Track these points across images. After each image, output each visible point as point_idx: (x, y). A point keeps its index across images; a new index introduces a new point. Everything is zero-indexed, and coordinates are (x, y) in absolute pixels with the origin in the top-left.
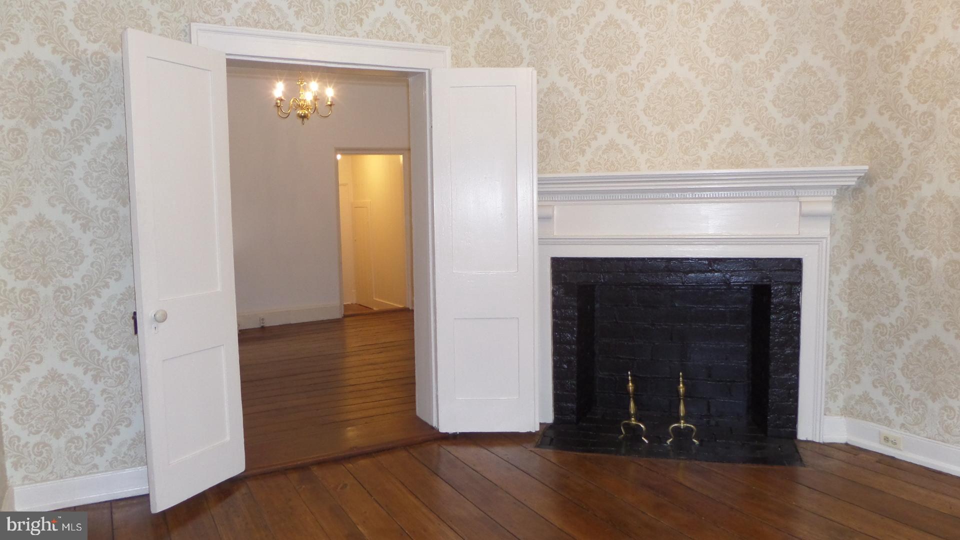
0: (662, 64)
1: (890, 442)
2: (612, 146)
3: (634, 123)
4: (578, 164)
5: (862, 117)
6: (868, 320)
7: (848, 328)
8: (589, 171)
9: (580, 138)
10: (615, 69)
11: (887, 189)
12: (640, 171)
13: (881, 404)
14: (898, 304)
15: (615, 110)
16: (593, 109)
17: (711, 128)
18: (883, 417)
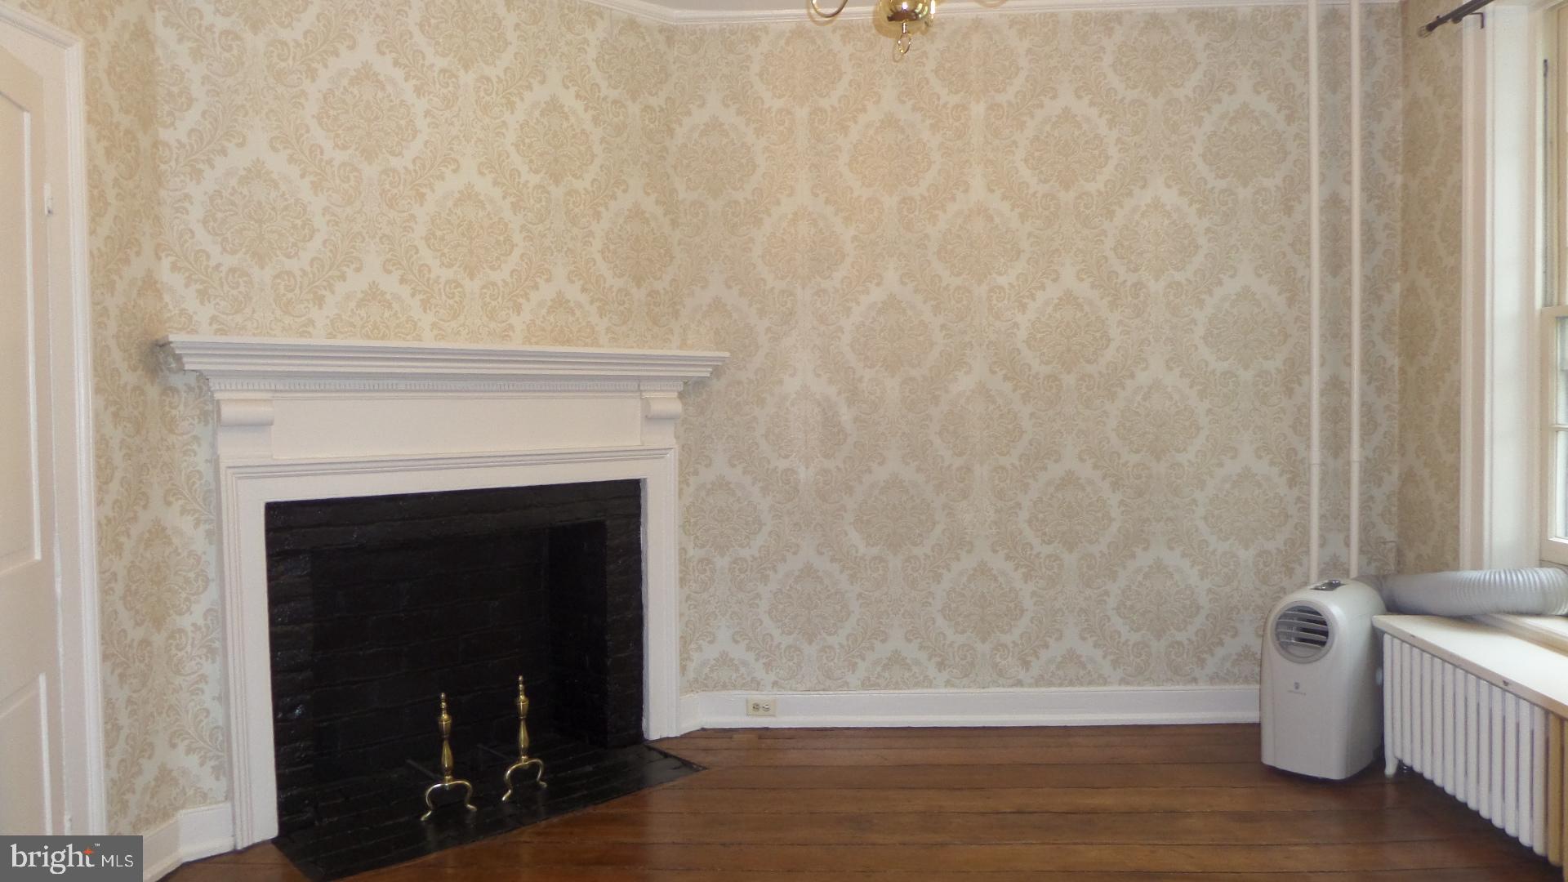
0: (453, 167)
1: (761, 709)
2: (373, 295)
3: (410, 258)
4: (311, 322)
5: (703, 288)
6: (722, 556)
7: (694, 571)
8: (331, 336)
9: (314, 274)
10: (376, 159)
11: (739, 383)
12: (421, 340)
13: (745, 663)
14: (760, 530)
15: (378, 231)
16: (337, 224)
17: (526, 280)
18: (749, 679)
